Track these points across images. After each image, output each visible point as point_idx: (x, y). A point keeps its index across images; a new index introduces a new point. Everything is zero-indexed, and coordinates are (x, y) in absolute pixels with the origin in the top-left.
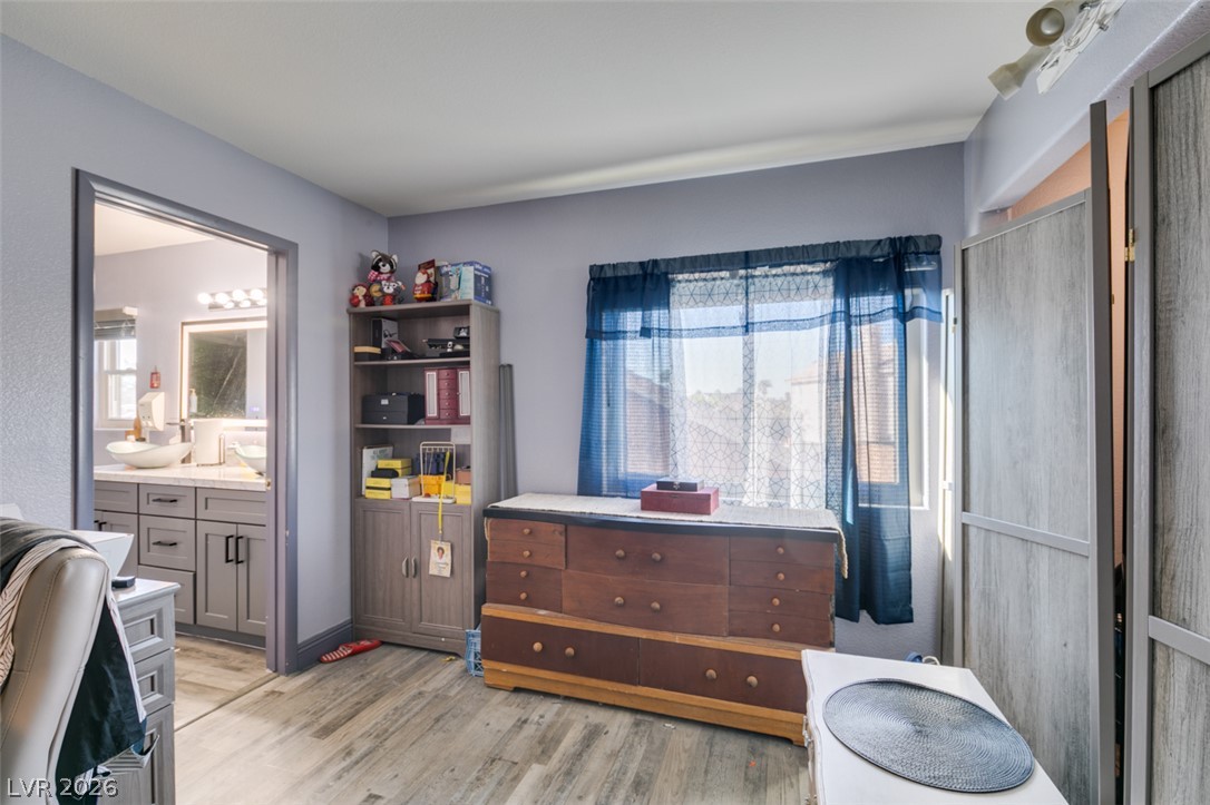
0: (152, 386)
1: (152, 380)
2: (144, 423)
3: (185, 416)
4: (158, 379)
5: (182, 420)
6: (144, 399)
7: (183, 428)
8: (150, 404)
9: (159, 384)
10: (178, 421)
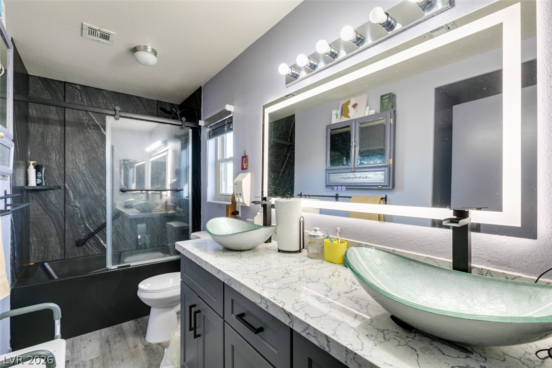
0: (243, 169)
1: (243, 164)
2: (237, 199)
3: (265, 195)
4: (247, 161)
5: (264, 199)
6: (238, 179)
7: (265, 206)
8: (241, 183)
9: (247, 166)
10: (260, 199)
